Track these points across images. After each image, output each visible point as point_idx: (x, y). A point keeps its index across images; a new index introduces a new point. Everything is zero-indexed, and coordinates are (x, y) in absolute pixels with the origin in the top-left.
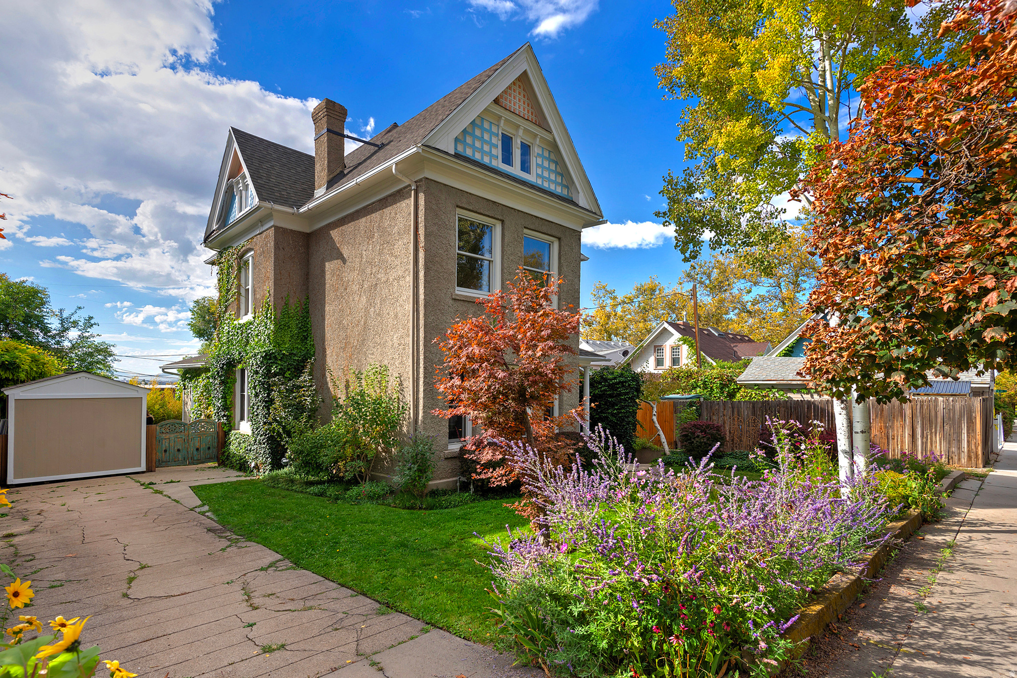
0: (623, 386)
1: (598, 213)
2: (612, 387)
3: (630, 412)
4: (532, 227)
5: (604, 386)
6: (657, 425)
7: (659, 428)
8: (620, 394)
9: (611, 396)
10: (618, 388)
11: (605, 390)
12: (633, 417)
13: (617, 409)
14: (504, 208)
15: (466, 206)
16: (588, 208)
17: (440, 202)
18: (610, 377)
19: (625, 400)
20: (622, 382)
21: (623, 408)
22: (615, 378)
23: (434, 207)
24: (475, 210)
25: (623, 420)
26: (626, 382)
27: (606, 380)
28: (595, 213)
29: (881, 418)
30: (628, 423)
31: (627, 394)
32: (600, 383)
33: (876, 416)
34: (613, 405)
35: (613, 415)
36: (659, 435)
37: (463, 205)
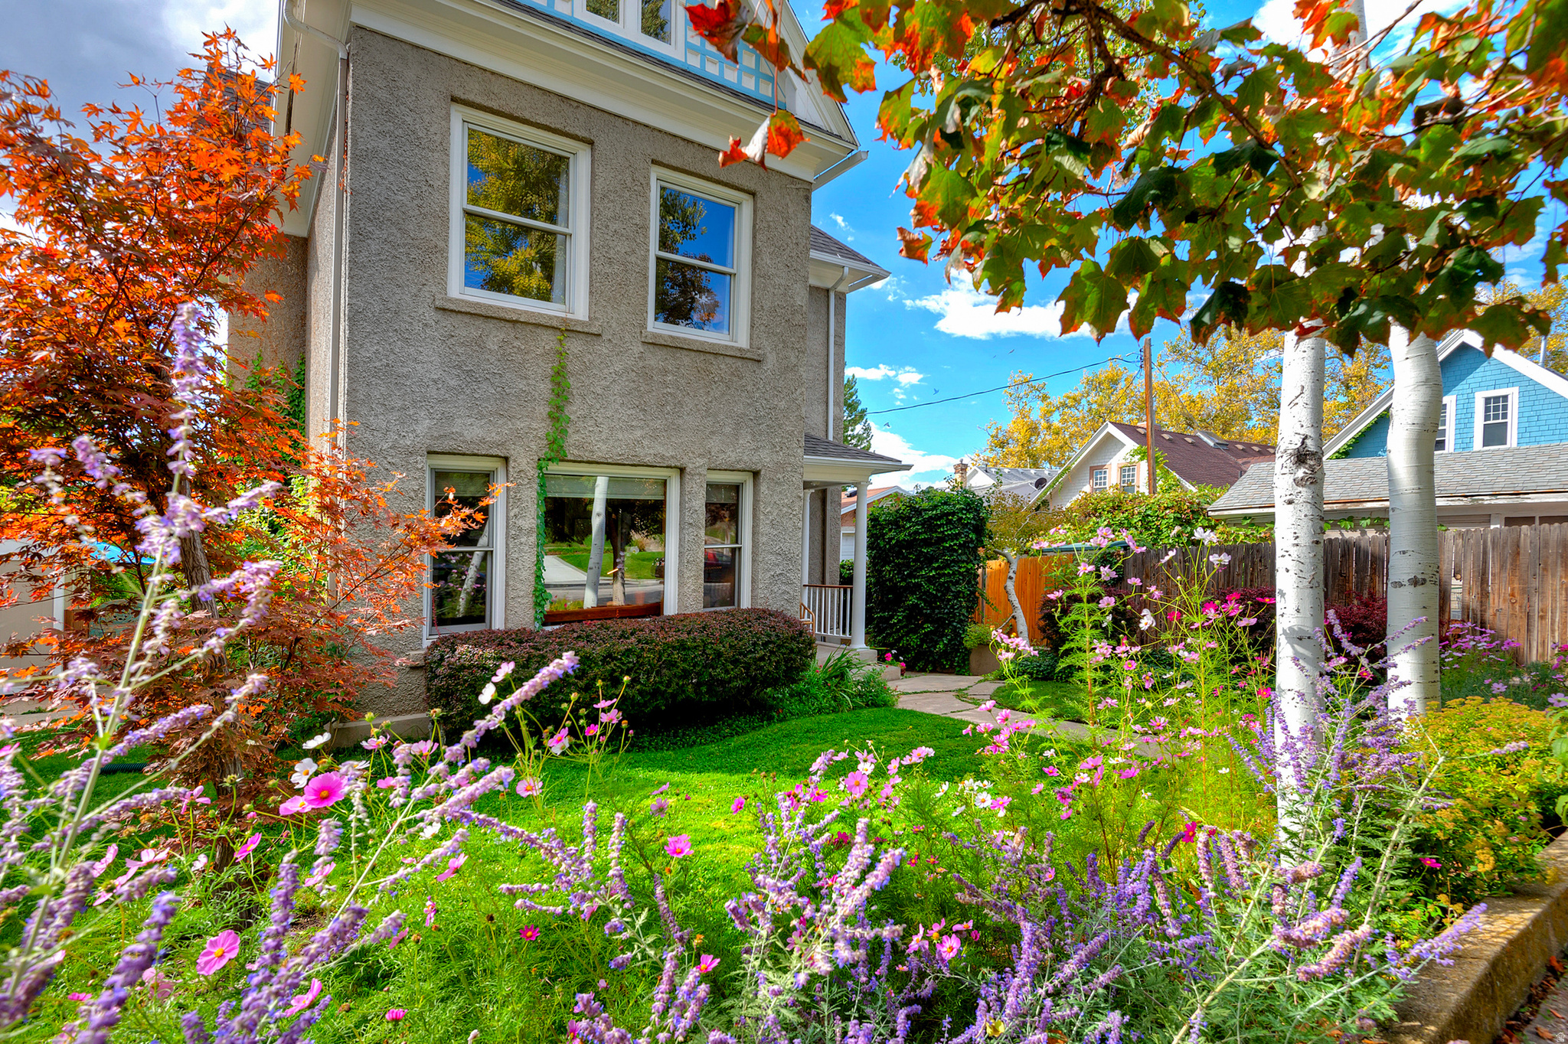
0: (949, 522)
1: (846, 135)
2: (929, 525)
3: (961, 574)
4: (674, 162)
5: (917, 524)
6: (1014, 598)
7: (1016, 603)
8: (943, 540)
9: (927, 543)
10: (940, 526)
11: (916, 533)
12: (969, 582)
13: (936, 569)
14: (594, 113)
15: (479, 100)
16: (819, 123)
17: (400, 84)
18: (925, 505)
19: (951, 549)
20: (948, 514)
21: (947, 566)
22: (935, 507)
23: (382, 94)
24: (506, 110)
25: (948, 589)
26: (953, 514)
27: (918, 512)
28: (840, 137)
29: (1513, 570)
30: (957, 595)
31: (956, 536)
32: (909, 519)
33: (1502, 567)
34: (930, 560)
35: (930, 580)
36: (1014, 618)
37: (471, 97)
